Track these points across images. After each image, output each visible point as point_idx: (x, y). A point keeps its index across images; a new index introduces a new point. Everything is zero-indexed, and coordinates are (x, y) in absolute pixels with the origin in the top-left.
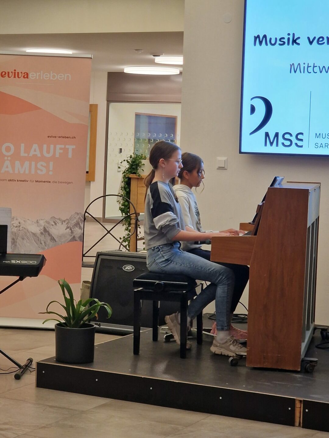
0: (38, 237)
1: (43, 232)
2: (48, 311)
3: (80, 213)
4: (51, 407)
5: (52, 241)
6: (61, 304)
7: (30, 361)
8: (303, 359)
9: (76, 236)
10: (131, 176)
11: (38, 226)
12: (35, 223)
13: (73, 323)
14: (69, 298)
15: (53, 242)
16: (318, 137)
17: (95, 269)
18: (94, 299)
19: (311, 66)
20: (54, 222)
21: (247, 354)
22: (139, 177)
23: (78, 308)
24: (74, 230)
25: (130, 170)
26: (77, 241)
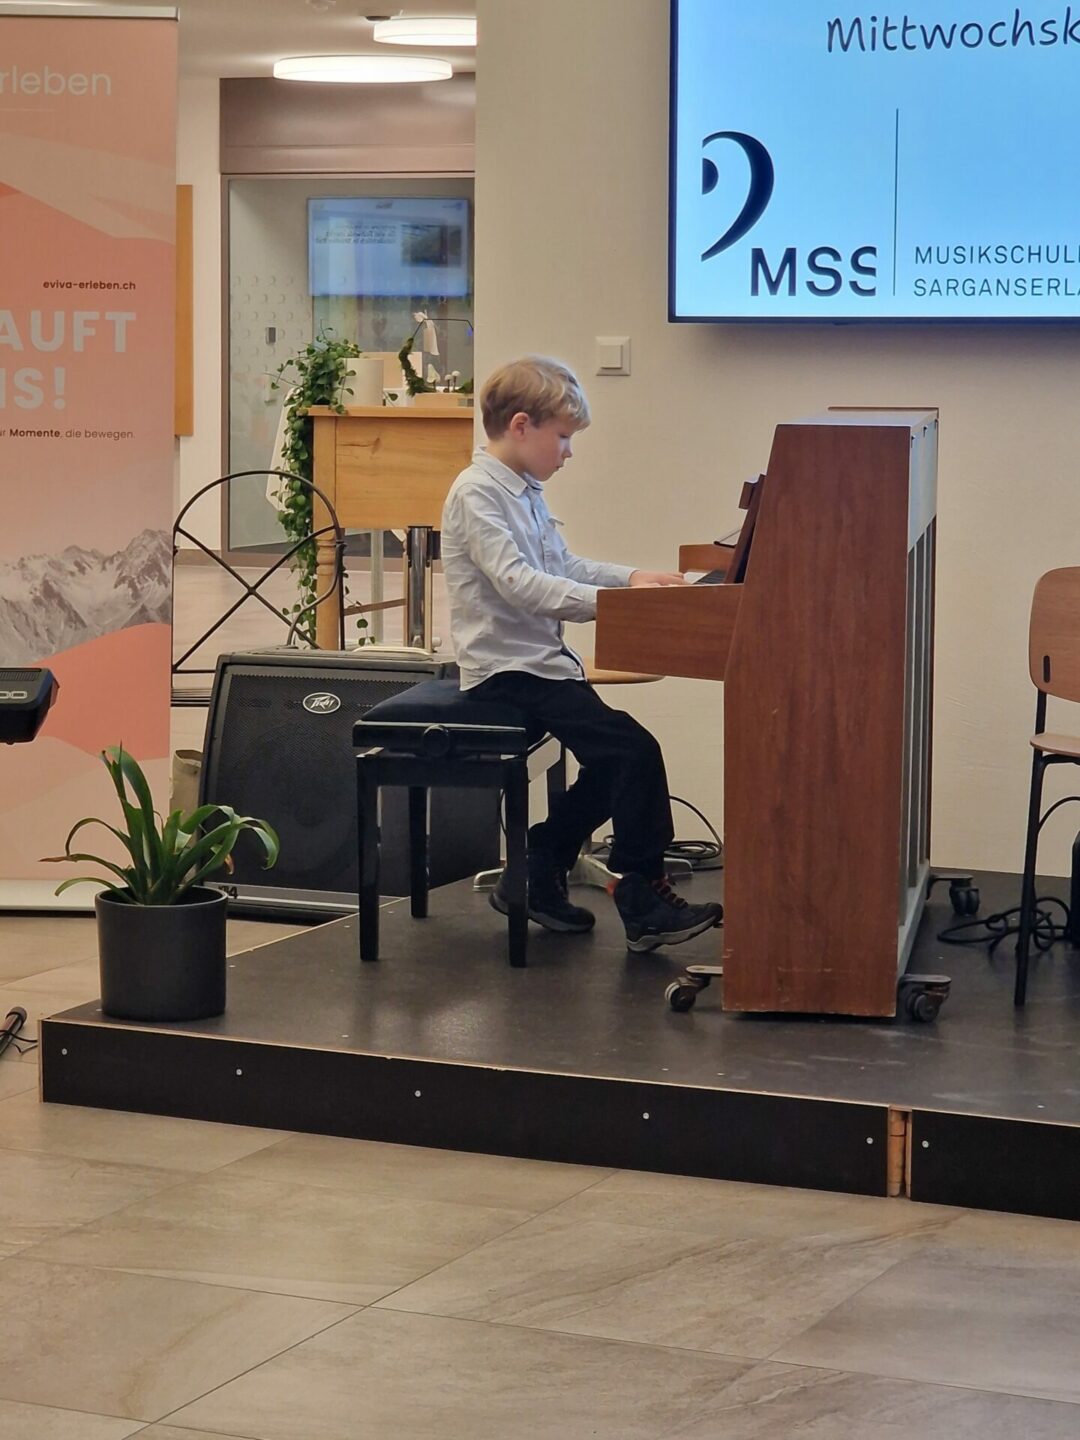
0: (26, 615)
1: (42, 598)
2: (71, 854)
3: (160, 531)
4: (94, 1164)
5: (74, 625)
6: (112, 830)
7: (16, 1016)
8: (902, 978)
9: (149, 606)
10: (314, 410)
11: (25, 578)
12: (14, 568)
13: (152, 890)
14: (140, 807)
15: (76, 628)
16: (923, 261)
17: (213, 709)
18: (221, 807)
19: (895, 28)
20: (77, 564)
21: (724, 971)
22: (339, 413)
23: (168, 837)
24: (142, 588)
25: (308, 393)
26: (154, 621)
